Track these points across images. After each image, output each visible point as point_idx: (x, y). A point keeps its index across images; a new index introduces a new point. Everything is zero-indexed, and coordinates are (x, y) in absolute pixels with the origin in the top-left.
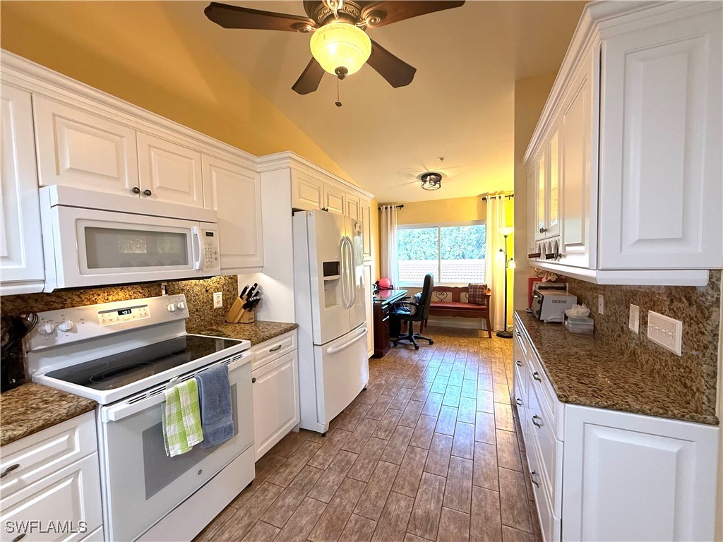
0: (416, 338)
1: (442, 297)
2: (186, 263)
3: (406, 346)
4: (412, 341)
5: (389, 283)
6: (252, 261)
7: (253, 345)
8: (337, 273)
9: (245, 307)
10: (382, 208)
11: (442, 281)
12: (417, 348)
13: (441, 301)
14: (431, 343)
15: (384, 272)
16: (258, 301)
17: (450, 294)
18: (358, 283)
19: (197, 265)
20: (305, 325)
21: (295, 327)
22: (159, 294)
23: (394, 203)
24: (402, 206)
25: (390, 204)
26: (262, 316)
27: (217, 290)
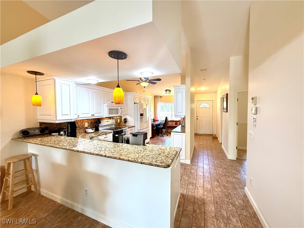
0: (163, 134)
1: (172, 123)
2: (118, 114)
3: (160, 136)
4: (162, 135)
5: (157, 119)
6: (126, 113)
7: (128, 128)
8: (143, 116)
9: (124, 122)
10: (155, 97)
11: (172, 119)
12: (163, 136)
13: (172, 125)
14: (167, 135)
15: (156, 116)
16: (126, 121)
17: (174, 123)
18: (147, 119)
19: (120, 114)
20: (136, 126)
21: (134, 126)
22: (111, 119)
23: (159, 96)
24: (161, 97)
25: (158, 96)
26: (127, 124)
27: (119, 119)
